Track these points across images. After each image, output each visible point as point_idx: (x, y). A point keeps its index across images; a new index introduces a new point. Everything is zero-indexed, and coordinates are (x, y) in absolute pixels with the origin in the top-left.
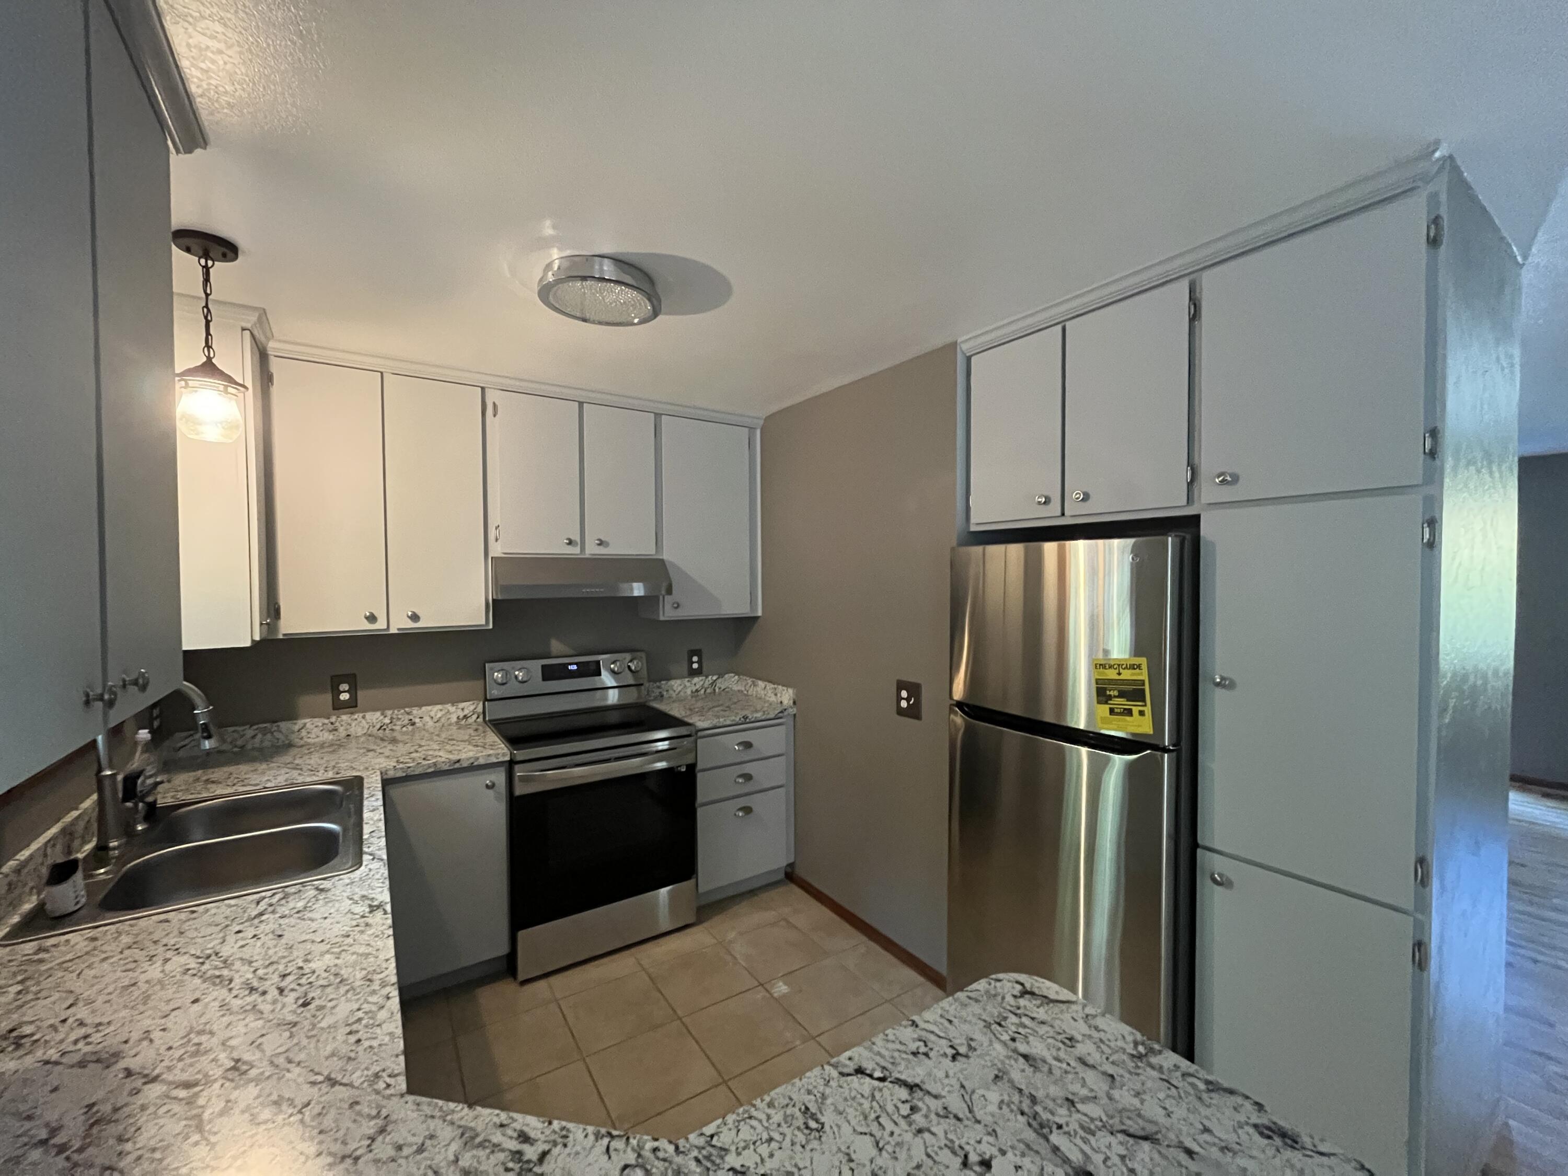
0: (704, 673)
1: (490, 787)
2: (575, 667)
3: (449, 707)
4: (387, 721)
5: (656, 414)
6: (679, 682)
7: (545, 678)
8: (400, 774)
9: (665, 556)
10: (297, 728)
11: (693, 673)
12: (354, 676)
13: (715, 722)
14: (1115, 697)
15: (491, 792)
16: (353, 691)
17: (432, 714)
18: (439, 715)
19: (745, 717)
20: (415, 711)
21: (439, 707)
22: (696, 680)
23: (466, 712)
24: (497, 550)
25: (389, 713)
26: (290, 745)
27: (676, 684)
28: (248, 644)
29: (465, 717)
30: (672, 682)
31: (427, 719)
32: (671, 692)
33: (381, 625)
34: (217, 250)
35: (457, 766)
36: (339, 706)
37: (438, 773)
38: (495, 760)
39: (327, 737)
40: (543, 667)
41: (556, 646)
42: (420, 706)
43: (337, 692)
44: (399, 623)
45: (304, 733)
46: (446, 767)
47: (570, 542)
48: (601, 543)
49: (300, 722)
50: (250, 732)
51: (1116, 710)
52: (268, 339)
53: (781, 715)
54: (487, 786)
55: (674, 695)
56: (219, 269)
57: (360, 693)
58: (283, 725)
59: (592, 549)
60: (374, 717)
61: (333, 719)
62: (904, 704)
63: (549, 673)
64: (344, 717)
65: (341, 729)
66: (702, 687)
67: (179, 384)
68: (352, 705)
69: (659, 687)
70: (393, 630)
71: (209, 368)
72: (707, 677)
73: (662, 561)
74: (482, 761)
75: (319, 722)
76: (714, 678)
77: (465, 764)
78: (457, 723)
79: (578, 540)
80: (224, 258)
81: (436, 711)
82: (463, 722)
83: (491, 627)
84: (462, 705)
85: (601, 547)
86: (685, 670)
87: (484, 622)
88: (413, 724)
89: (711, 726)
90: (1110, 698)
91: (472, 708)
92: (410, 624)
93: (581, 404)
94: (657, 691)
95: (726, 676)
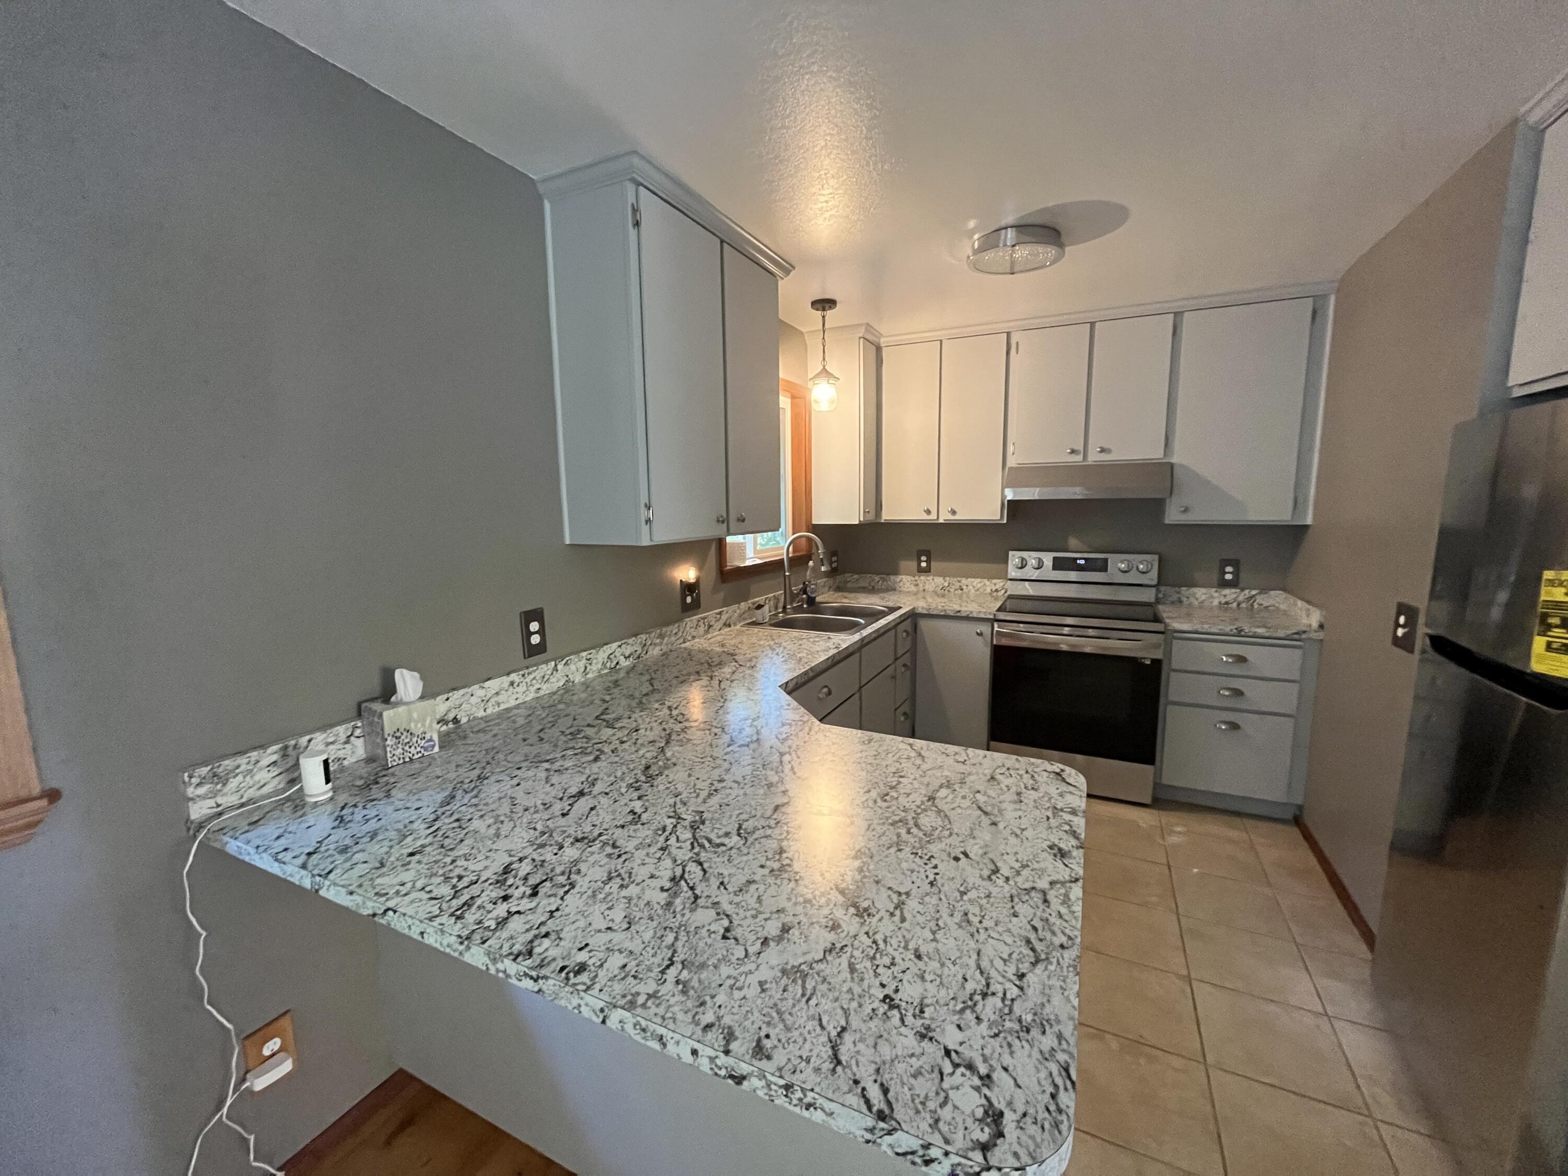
0: (1241, 585)
1: (980, 634)
2: (1082, 562)
3: (986, 581)
4: (946, 584)
5: (1175, 314)
6: (1203, 590)
7: (1055, 567)
8: (925, 612)
9: (1174, 460)
10: (898, 580)
11: (1224, 584)
12: (929, 552)
13: (1198, 627)
14: (1557, 627)
15: (980, 638)
16: (928, 561)
17: (975, 584)
18: (979, 585)
19: (1239, 632)
20: (964, 581)
21: (979, 580)
22: (1227, 591)
23: (997, 587)
24: (1012, 462)
25: (948, 579)
26: (895, 590)
27: (1201, 593)
28: (857, 522)
29: (996, 591)
30: (1195, 590)
31: (971, 587)
32: (1192, 600)
33: (933, 516)
34: (827, 306)
35: (958, 614)
36: (921, 571)
37: (946, 617)
38: (983, 616)
39: (913, 588)
40: (1054, 558)
41: (1073, 542)
42: (967, 577)
43: (920, 561)
44: (945, 517)
45: (901, 584)
46: (952, 614)
47: (1073, 452)
48: (1103, 450)
49: (900, 577)
50: (877, 578)
51: (1555, 646)
52: (879, 338)
53: (1296, 636)
54: (978, 634)
55: (1196, 603)
56: (829, 313)
57: (932, 563)
58: (892, 577)
59: (1094, 457)
60: (939, 580)
61: (917, 578)
62: (1400, 632)
63: (1058, 564)
64: (922, 578)
65: (921, 585)
66: (1235, 600)
67: (810, 384)
68: (927, 571)
69: (1178, 593)
70: (941, 521)
71: (825, 372)
72: (1242, 590)
73: (1172, 466)
74: (975, 615)
75: (909, 578)
76: (1254, 592)
77: (964, 614)
78: (990, 594)
79: (1082, 449)
80: (830, 308)
81: (976, 582)
82: (995, 594)
83: (1005, 521)
84: (995, 581)
85: (1103, 454)
86: (1215, 577)
87: (999, 518)
88: (962, 589)
89: (1190, 629)
90: (1550, 627)
91: (1002, 584)
92: (951, 517)
93: (1093, 324)
94: (1175, 597)
95: (1272, 593)
